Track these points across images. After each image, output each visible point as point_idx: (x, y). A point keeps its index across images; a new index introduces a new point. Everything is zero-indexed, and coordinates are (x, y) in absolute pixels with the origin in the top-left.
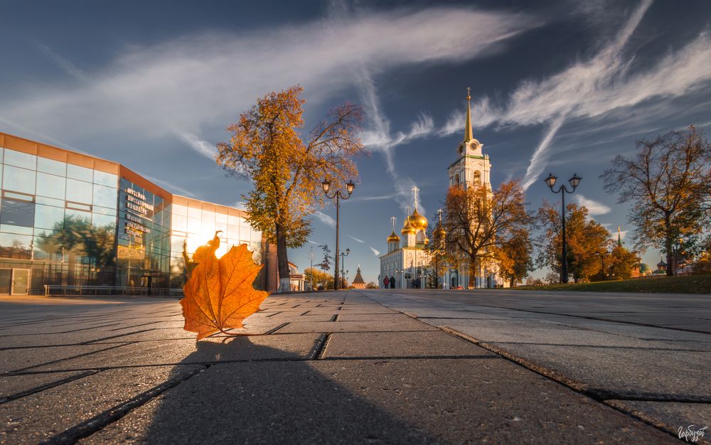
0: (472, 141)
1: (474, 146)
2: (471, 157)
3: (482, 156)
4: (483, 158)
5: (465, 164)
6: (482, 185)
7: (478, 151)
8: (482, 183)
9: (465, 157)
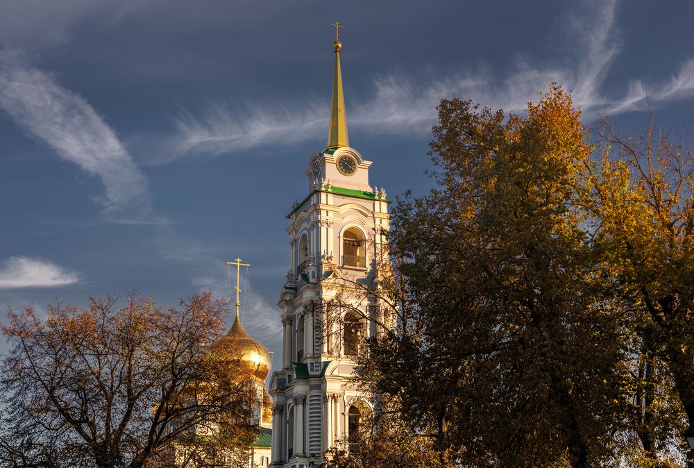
0: (342, 151)
1: (347, 166)
2: (338, 193)
3: (370, 190)
4: (370, 197)
5: (318, 211)
6: (369, 268)
7: (360, 179)
8: (368, 262)
9: (318, 192)
